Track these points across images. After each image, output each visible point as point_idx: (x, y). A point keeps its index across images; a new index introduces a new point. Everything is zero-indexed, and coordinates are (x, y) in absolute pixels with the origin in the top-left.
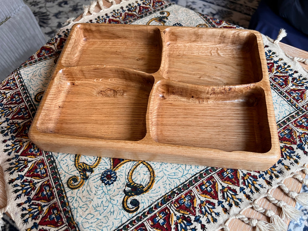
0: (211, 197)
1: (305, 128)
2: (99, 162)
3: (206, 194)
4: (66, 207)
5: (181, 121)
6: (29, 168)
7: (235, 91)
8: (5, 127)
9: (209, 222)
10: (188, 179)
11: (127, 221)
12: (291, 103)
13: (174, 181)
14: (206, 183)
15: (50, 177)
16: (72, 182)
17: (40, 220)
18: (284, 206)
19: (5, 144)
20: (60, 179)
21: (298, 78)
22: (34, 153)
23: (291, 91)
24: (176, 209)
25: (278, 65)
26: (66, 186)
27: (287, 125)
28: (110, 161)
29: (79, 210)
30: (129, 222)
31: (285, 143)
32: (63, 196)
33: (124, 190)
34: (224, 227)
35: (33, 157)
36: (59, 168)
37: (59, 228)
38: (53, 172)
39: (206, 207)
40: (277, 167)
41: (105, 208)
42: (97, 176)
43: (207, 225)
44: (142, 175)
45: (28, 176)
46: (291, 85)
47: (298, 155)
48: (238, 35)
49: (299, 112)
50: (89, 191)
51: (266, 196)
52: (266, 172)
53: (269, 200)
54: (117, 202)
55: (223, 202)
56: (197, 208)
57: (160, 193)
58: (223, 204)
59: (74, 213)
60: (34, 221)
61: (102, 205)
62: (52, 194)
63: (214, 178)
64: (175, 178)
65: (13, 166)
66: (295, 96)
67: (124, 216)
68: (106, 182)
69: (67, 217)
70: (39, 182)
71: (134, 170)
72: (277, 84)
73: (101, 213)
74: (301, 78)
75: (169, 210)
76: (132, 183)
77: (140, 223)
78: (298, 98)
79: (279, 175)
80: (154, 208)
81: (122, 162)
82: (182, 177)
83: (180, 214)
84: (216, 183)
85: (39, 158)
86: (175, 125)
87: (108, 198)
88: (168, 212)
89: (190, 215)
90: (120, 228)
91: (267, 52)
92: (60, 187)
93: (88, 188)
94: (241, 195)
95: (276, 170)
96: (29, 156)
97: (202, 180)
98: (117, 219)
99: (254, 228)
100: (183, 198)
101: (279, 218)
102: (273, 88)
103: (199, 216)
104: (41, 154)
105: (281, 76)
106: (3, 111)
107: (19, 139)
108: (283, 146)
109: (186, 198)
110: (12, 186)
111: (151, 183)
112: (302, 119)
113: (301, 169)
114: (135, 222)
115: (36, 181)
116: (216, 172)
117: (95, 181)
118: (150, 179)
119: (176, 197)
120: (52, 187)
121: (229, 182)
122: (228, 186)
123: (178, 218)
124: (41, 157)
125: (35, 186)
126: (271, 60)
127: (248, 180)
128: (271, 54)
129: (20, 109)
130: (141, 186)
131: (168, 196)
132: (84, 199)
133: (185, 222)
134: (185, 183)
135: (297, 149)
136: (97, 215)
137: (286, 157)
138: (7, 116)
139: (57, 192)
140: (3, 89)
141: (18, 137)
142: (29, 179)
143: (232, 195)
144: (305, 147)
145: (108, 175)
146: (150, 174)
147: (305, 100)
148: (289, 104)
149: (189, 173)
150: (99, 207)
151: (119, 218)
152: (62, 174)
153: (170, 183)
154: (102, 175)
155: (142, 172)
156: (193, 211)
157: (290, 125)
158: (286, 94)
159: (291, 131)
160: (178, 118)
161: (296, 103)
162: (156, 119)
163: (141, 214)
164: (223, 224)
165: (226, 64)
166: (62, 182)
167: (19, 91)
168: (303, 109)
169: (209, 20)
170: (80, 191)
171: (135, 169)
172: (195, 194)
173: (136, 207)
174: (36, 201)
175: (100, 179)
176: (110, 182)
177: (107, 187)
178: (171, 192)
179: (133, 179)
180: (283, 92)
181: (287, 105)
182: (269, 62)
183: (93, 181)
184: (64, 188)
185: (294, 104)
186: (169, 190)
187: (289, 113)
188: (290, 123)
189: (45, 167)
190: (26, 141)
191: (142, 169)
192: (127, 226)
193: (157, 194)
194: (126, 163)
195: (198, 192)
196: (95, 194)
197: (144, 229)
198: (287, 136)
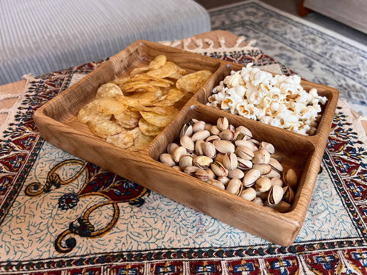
1: (360, 268)
2: (72, 181)
4: (5, 210)
6: (9, 155)
8: (23, 114)
10: (150, 250)
11: (47, 259)
12: (358, 224)
13: (131, 243)
14: (168, 267)
15: (18, 173)
16: (33, 188)
19: (10, 127)
20: (25, 179)
22: (25, 145)
25: (365, 169)
26: (24, 188)
27: (334, 250)
28: (83, 186)
29: (14, 219)
30: (48, 261)
31: (316, 273)
32: (13, 198)
33: (73, 222)
35: (21, 148)
36: (33, 169)
38: (25, 169)
41: (38, 231)
42: (59, 194)
44: (103, 216)
49: (364, 241)
50: (39, 206)
54: (55, 232)
57: (106, 247)
59: (7, 219)
61: (38, 226)
62: (6, 190)
63: (183, 265)
64: (135, 241)
67: (49, 251)
68: (62, 204)
70: (5, 173)
71: (98, 207)
72: (350, 191)
73: (30, 234)
75: (100, 273)
76: (86, 220)
77: (58, 269)
80: (86, 260)
81: (93, 193)
82: (144, 243)
84: (181, 274)
85: (25, 152)
87: (50, 222)
90: (34, 262)
91: (357, 150)
92: (18, 188)
93: (41, 202)
96: (19, 145)
97: (166, 260)
98: (40, 250)
100: (127, 268)
102: (340, 195)
104: (28, 149)
105: (362, 185)
106: (33, 100)
107: (24, 127)
109: (130, 271)
111: (104, 230)
112: (363, 253)
114: (53, 266)
115: (4, 170)
116: (190, 260)
117: (53, 198)
118: (108, 225)
119: (120, 263)
120: (12, 183)
124: (28, 152)
126: (358, 160)
128: (361, 153)
130: (92, 229)
131: (111, 256)
132: (27, 211)
134: (143, 253)
136: (25, 234)
138: (32, 105)
139: (11, 191)
140: (48, 84)
141: (25, 126)
145: (69, 198)
146: (112, 221)
148: (354, 224)
149: (157, 243)
150: (34, 226)
151: (42, 250)
152: (31, 176)
153: (125, 242)
154: (64, 196)
155: (104, 213)
157: (340, 252)
158: (357, 210)
159: (335, 261)
163: (66, 259)
166: (25, 183)
167: (59, 90)
170: (31, 201)
171: (100, 206)
172: (145, 272)
173: (68, 249)
175: (60, 199)
176: (66, 207)
177: (58, 210)
178: (119, 253)
179: (90, 216)
180: (353, 206)
181: (350, 224)
182: (353, 161)
183: (51, 198)
184: (20, 190)
185: (361, 227)
186: (119, 249)
187: (346, 236)
188: (341, 250)
189: (23, 162)
190: (28, 133)
191: (108, 211)
192: (43, 264)
193: (102, 247)
194: (96, 196)
195: (150, 272)
196: (41, 211)
198: (325, 265)
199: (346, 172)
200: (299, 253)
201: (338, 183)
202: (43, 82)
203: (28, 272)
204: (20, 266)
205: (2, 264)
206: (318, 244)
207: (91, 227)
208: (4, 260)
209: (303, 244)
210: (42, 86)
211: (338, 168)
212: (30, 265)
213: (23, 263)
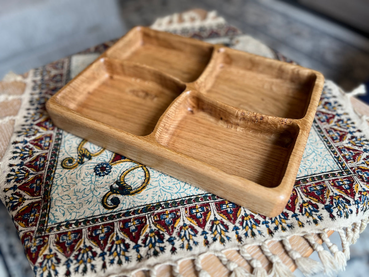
0: (197, 223)
1: (343, 191)
2: (101, 152)
3: (193, 219)
4: (49, 181)
5: (199, 139)
6: (36, 137)
7: (267, 123)
9: (182, 247)
10: (182, 198)
11: (99, 215)
12: (338, 160)
13: (165, 195)
14: (198, 208)
15: (50, 151)
16: (67, 162)
17: (21, 184)
18: (278, 263)
19: (28, 112)
20: (58, 155)
21: (359, 137)
23: (344, 148)
24: (154, 221)
25: (340, 118)
26: (59, 163)
27: (322, 181)
28: (112, 156)
29: (60, 188)
30: (100, 216)
31: (310, 199)
32: (52, 171)
33: (112, 185)
34: (196, 258)
35: (45, 129)
36: (62, 146)
37: (34, 198)
38: (55, 148)
39: (187, 232)
40: (289, 220)
41: (84, 196)
42: (92, 165)
43: (178, 250)
44: (136, 178)
45: (32, 144)
46: (347, 142)
47: (321, 216)
49: (344, 172)
50: (78, 175)
51: (261, 244)
52: (274, 221)
53: (262, 251)
54: (99, 194)
55: (208, 233)
56: (177, 229)
57: (146, 200)
58: (207, 235)
60: (15, 183)
61: (83, 192)
62: (44, 166)
63: (210, 206)
64: (168, 192)
65: (24, 131)
66: (346, 155)
67: (99, 209)
68: (98, 172)
69: (45, 190)
70: (38, 152)
71: (130, 171)
72: (330, 136)
73: (78, 198)
74: (363, 139)
75: (146, 220)
76: (122, 182)
77: (111, 221)
78: (350, 158)
79: (288, 228)
80: (131, 212)
81: (122, 160)
82: (176, 193)
83: (156, 228)
84: (210, 212)
85: (49, 132)
86: (191, 140)
87: (93, 187)
88: (144, 222)
89: (166, 233)
90: (89, 219)
91: (333, 103)
92: (54, 163)
93: (79, 173)
94: (232, 234)
95: (285, 223)
96: (42, 127)
97: (196, 203)
98: (91, 209)
99: (231, 273)
100: (166, 213)
101: (266, 273)
102: (323, 140)
103: (175, 237)
104: (52, 130)
105: (339, 131)
108: (307, 201)
109: (169, 215)
110: (14, 147)
111: (141, 188)
112: (345, 181)
113: (318, 232)
114: (106, 219)
115: (36, 150)
116: (215, 201)
117: (88, 168)
118: (142, 184)
119: (160, 211)
120: (47, 160)
121: (224, 216)
122: (222, 219)
123: (151, 231)
124: (52, 132)
125: (33, 154)
127: (248, 222)
128: (336, 105)
130: (130, 188)
131: (152, 206)
132: (69, 181)
133: (157, 238)
134: (176, 201)
135: (323, 209)
136: (74, 199)
137: (305, 213)
139: (49, 166)
142: (31, 146)
143: (222, 231)
144: (334, 210)
145: (103, 167)
146: (145, 180)
147: (357, 162)
148: (335, 161)
149: (186, 192)
150: (79, 192)
152: (62, 152)
153: (160, 195)
154: (98, 165)
155: (137, 175)
156: (171, 231)
157: (327, 182)
158: (336, 150)
159: (324, 189)
160: (198, 134)
161: (345, 162)
162: (174, 129)
163: (116, 213)
164: (197, 255)
166: (58, 159)
168: (350, 170)
170: (70, 173)
171: (132, 170)
172: (181, 214)
173: (114, 206)
174: (27, 167)
175: (94, 168)
176: (102, 174)
177: (96, 177)
178: (157, 204)
179: (125, 178)
180: (333, 147)
181: (332, 161)
183: (86, 168)
184: (57, 164)
185: (341, 162)
186: (156, 201)
187: (330, 170)
188: (327, 180)
189: (51, 141)
191: (139, 173)
192: (97, 220)
193: (142, 201)
194: (126, 162)
195: (185, 214)
196: (82, 180)
197: (111, 229)
198: (316, 192)
200: (296, 186)
201: (321, 131)
203: (85, 227)
204: (78, 223)
205: (62, 224)
206: (310, 178)
207: (128, 187)
208: (63, 221)
209: (299, 179)
211: (319, 120)
212: (86, 221)
213: (80, 221)
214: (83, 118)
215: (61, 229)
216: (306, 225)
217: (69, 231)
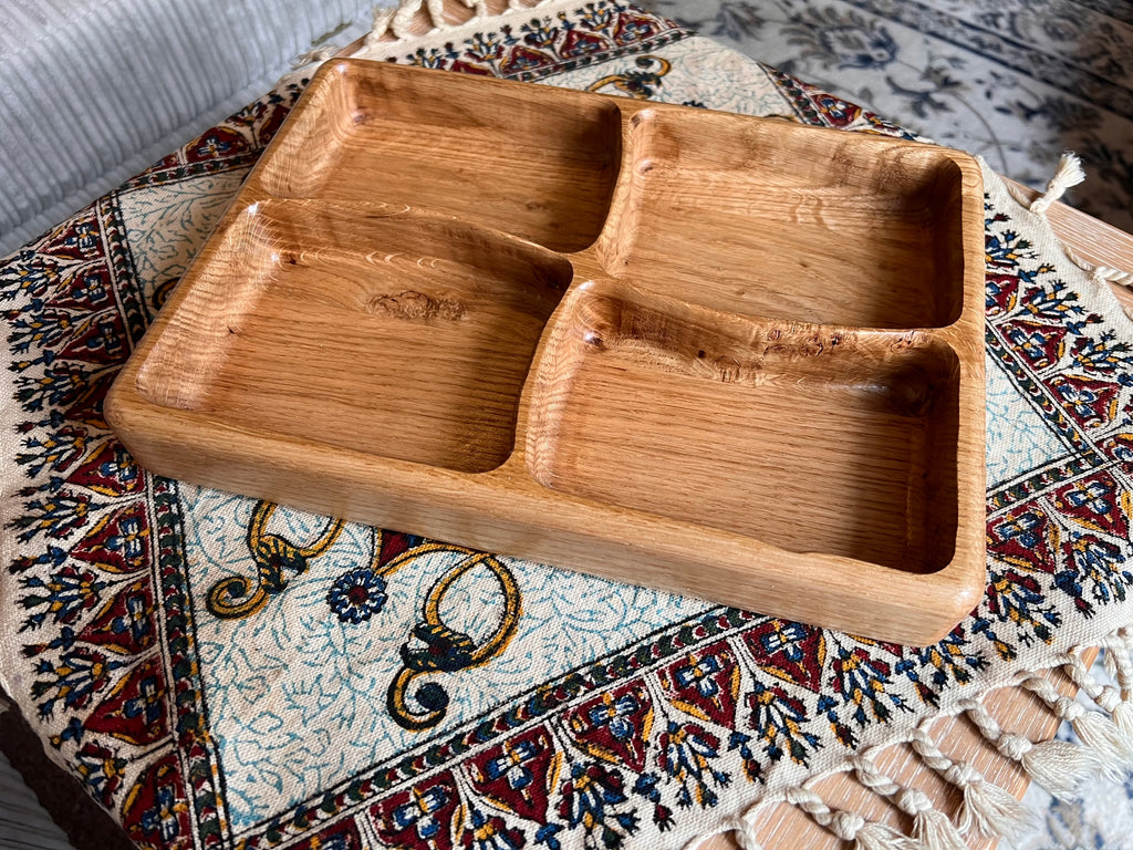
0: (707, 713)
1: (1093, 520)
2: (332, 538)
3: (692, 703)
4: (189, 679)
5: (647, 434)
6: (89, 528)
7: (853, 350)
8: (37, 381)
9: (685, 801)
10: (638, 641)
11: (393, 757)
12: (1058, 425)
13: (584, 642)
14: (698, 663)
15: (153, 569)
16: (226, 593)
17: (90, 711)
18: (974, 785)
20: (188, 579)
21: (1097, 341)
22: (117, 478)
23: (1065, 382)
24: (574, 738)
25: (1034, 286)
26: (200, 604)
27: (1028, 499)
28: (373, 542)
29: (234, 694)
30: (399, 759)
31: (1010, 564)
32: (185, 638)
33: (405, 645)
34: (739, 827)
35: (109, 491)
36: (190, 543)
37: (149, 748)
38: (167, 552)
39: (685, 747)
40: (968, 644)
41: (325, 701)
43: (677, 813)
44: (475, 605)
45: (80, 557)
46: (1070, 361)
47: (1052, 612)
48: (898, 159)
49: (1083, 461)
50: (279, 635)
51: (911, 739)
52: (925, 657)
53: (918, 758)
54: (372, 686)
55: (749, 738)
56: (652, 745)
57: (529, 673)
58: (748, 744)
59: (215, 702)
60: (71, 712)
62: (149, 629)
63: (730, 648)
64: (591, 632)
66: (1075, 404)
67: (386, 735)
68: (344, 611)
69: (184, 713)
70: (113, 583)
71: (450, 582)
72: (1018, 351)
73: (308, 715)
74: (1110, 344)
75: (549, 739)
76: (436, 627)
77: (438, 769)
78: (1086, 412)
79: (972, 671)
80: (496, 724)
81: (413, 550)
82: (616, 629)
83: (588, 759)
84: (736, 670)
85: (129, 499)
86: (625, 443)
87: (343, 666)
88: (546, 747)
89: (624, 765)
90: (364, 777)
91: (1001, 238)
92: (181, 608)
93: (279, 624)
94: (819, 725)
95: (961, 655)
96: (98, 485)
97: (686, 650)
98: (360, 743)
100: (607, 702)
101: (948, 824)
103: (653, 774)
104: (137, 488)
105: (1039, 328)
106: (37, 325)
107: (75, 425)
108: (1003, 572)
109: (616, 706)
110: (20, 581)
111: (501, 635)
112: (1090, 487)
113: (1056, 663)
114: (420, 765)
115: (104, 577)
116: (741, 629)
117: (306, 601)
118: (502, 620)
119: (584, 698)
120: (154, 602)
121: (782, 673)
122: (777, 684)
123: (577, 772)
124: (139, 497)
125: (96, 594)
126: (1011, 266)
127: (856, 673)
128: (1012, 244)
129: (99, 327)
130: (466, 643)
131: (554, 689)
132: (257, 660)
133: (600, 789)
134: (625, 653)
135: (1052, 588)
136: (293, 722)
137: (1008, 614)
138: (49, 345)
139: (168, 623)
140: (53, 253)
141: (75, 419)
142: (83, 566)
143: (787, 720)
144: (1082, 584)
145: (354, 587)
146: (506, 605)
147: (1110, 420)
148: (1050, 427)
149: (645, 618)
150: (303, 693)
151: (365, 741)
152: (198, 563)
153: (570, 644)
154: (336, 586)
155: (476, 593)
156: (636, 756)
157: (1042, 501)
158: (1046, 393)
159: (1040, 523)
160: (638, 420)
161: (1077, 427)
162: (559, 416)
163: (446, 739)
164: (737, 815)
165: (843, 259)
166: (192, 590)
168: (1097, 450)
169: (807, 102)
170: (249, 629)
171: (454, 579)
172: (653, 696)
173: (434, 713)
174: (89, 645)
175: (327, 597)
176: (360, 614)
177: (344, 628)
178: (569, 677)
179: (440, 612)
180: (1036, 385)
181: (1041, 430)
182: (1001, 271)
183: (300, 601)
184: (192, 610)
185: (1067, 430)
186: (562, 667)
187: (1043, 459)
188: (1043, 495)
189: (145, 533)
190: (99, 437)
191: (480, 584)
192: (392, 774)
193: (518, 677)
194: (427, 556)
195: (665, 692)
196: (299, 649)
197: (447, 793)
198: (1022, 539)
199: (996, 305)
202: (31, 253)
203: (361, 807)
204: (332, 801)
205: (282, 820)
206: (994, 495)
208: (282, 809)
210: (36, 265)
212: (357, 787)
213: (337, 791)
214: (261, 441)
215: (285, 838)
216: (1020, 648)
217: (313, 835)
